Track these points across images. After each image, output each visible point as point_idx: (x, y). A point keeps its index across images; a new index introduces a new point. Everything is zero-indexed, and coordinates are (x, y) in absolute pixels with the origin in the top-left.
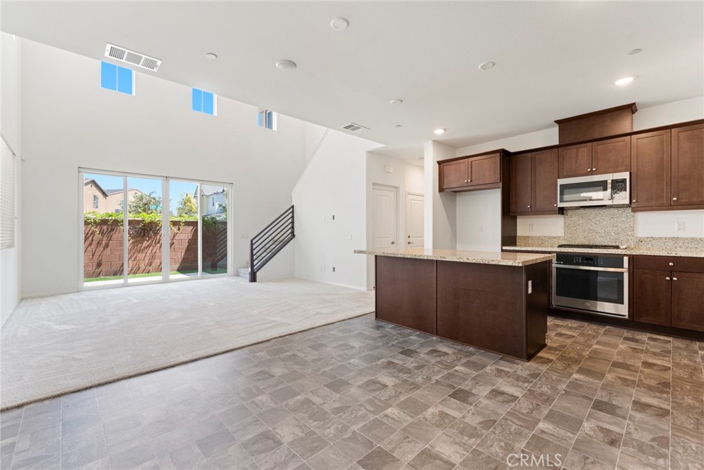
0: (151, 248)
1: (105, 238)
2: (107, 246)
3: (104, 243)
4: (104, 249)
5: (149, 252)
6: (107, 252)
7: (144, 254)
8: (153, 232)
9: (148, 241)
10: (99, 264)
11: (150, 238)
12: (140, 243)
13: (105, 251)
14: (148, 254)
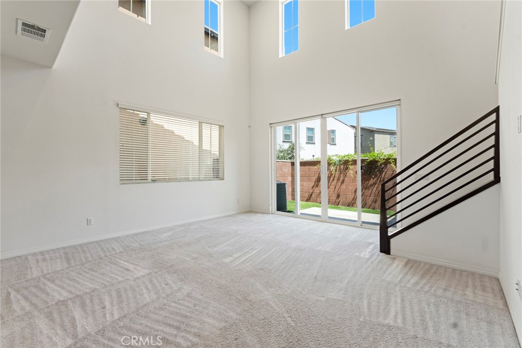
0: (377, 185)
1: (342, 176)
2: (343, 182)
3: (341, 179)
4: (341, 184)
5: (375, 189)
6: (344, 187)
7: (370, 191)
8: (379, 171)
9: (374, 179)
10: (338, 196)
11: (376, 176)
12: (366, 181)
13: (342, 186)
14: (374, 191)
